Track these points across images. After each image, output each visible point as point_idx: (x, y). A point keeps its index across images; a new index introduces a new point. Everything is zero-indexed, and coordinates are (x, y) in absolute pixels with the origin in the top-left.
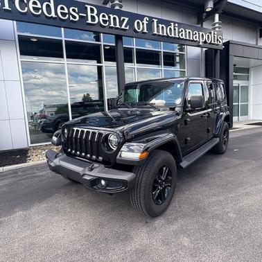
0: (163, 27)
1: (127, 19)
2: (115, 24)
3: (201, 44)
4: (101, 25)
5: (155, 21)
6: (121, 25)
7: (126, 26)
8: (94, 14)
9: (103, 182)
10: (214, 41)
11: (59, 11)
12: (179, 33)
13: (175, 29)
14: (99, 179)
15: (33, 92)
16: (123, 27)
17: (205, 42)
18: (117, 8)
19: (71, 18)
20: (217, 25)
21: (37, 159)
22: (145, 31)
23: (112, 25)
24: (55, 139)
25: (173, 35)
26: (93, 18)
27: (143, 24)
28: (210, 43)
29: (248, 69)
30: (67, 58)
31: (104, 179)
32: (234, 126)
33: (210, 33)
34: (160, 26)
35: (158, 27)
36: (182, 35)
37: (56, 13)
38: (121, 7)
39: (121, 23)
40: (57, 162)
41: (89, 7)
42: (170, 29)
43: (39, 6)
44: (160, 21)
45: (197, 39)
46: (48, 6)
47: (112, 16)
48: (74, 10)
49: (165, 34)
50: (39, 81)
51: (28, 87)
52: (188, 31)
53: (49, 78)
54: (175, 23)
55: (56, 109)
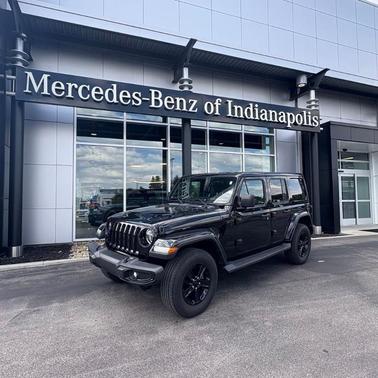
0: (239, 109)
1: (195, 102)
2: (181, 107)
3: (289, 126)
4: (165, 108)
5: (230, 102)
6: (188, 108)
7: (194, 109)
8: (159, 98)
9: (135, 274)
10: (308, 122)
11: (121, 96)
12: (259, 114)
13: (254, 111)
14: (132, 271)
15: (88, 171)
16: (190, 110)
17: (295, 124)
18: (186, 89)
19: (134, 103)
20: (313, 103)
21: (80, 256)
22: (217, 113)
23: (178, 108)
24: (99, 231)
25: (252, 117)
26: (157, 102)
27: (215, 106)
28: (302, 125)
29: (367, 155)
30: (127, 138)
31: (137, 271)
32: (342, 232)
33: (302, 114)
34: (236, 107)
35: (233, 108)
36: (264, 117)
37: (118, 99)
38: (190, 87)
39: (188, 106)
40: (97, 254)
41: (153, 91)
42: (249, 110)
43: (102, 92)
44: (236, 102)
45: (284, 121)
46: (111, 92)
47: (178, 99)
48: (137, 95)
49: (242, 116)
50: (97, 158)
51: (81, 164)
52: (271, 112)
53: (110, 154)
54: (254, 103)
55: (113, 195)
